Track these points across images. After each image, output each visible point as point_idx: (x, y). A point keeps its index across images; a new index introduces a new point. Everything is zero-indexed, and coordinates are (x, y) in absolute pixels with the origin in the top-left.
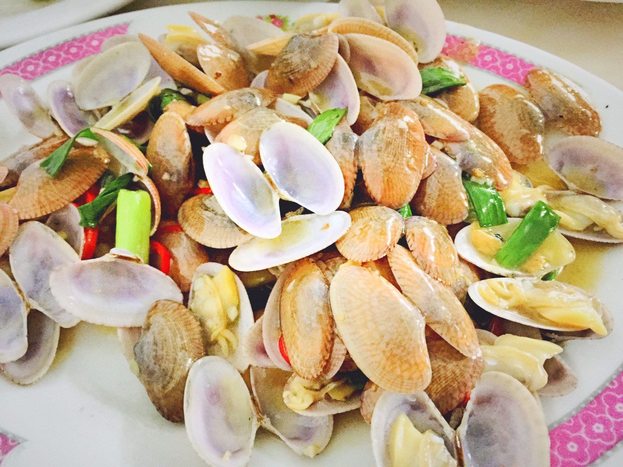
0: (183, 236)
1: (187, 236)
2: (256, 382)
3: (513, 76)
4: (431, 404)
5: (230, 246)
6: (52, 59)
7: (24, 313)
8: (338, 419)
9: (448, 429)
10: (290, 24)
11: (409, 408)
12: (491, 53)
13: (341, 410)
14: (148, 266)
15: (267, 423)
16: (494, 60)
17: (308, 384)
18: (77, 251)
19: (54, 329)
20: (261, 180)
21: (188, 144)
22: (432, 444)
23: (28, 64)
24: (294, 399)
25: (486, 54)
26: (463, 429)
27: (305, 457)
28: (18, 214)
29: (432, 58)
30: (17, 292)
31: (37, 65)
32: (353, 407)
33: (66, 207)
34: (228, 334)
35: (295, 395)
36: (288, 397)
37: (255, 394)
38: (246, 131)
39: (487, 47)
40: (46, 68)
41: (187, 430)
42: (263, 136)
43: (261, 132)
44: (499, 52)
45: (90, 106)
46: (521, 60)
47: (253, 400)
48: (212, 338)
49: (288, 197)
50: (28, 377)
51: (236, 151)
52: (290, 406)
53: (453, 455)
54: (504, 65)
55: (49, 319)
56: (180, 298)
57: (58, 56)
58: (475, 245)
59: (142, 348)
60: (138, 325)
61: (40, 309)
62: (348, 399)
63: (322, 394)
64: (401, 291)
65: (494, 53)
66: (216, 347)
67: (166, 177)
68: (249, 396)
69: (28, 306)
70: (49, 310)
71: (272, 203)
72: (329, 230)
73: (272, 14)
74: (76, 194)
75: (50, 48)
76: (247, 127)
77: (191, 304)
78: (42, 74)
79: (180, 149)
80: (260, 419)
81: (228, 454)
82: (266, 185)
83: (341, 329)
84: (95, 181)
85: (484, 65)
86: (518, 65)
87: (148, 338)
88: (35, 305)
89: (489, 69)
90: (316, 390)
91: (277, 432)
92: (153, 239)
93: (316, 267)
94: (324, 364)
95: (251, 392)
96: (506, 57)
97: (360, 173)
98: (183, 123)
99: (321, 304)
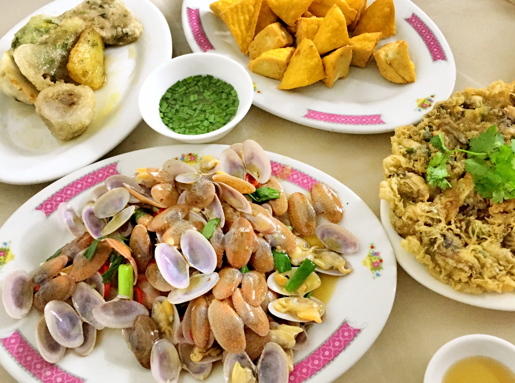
0: (148, 284)
1: (150, 284)
2: (181, 349)
3: (306, 186)
4: (248, 356)
5: (169, 290)
6: (79, 186)
7: (81, 323)
8: (214, 363)
9: (253, 366)
10: (199, 158)
11: (240, 358)
12: (297, 174)
13: (214, 360)
14: (133, 301)
15: (185, 367)
16: (298, 178)
17: (201, 350)
18: (102, 295)
19: (94, 331)
20: (181, 258)
21: (149, 239)
22: (246, 372)
23: (68, 190)
24: (195, 357)
25: (295, 174)
26: (259, 365)
27: (199, 380)
28: (75, 280)
29: (266, 181)
30: (77, 314)
31: (72, 190)
32: (219, 359)
33: (95, 274)
34: (169, 328)
35: (195, 355)
36: (192, 356)
37: (180, 355)
38: (174, 234)
39: (295, 170)
40: (76, 192)
41: (152, 372)
42: (183, 237)
43: (181, 235)
44: (301, 173)
45: (101, 217)
46: (311, 178)
47: (180, 357)
48: (162, 330)
49: (192, 266)
50: (85, 352)
51: (170, 246)
52: (193, 360)
53: (254, 376)
54: (302, 180)
55: (91, 326)
56: (147, 313)
57: (82, 184)
58: (277, 282)
59: (132, 338)
60: (130, 327)
61: (87, 322)
62: (218, 355)
63: (207, 354)
64: (236, 311)
65: (298, 173)
66: (164, 335)
67: (139, 256)
68: (178, 357)
69: (82, 320)
70: (91, 322)
71: (186, 269)
72: (210, 281)
73: (190, 153)
74: (99, 267)
75: (78, 180)
76: (174, 233)
77: (153, 316)
78: (75, 195)
79: (145, 243)
80: (182, 366)
81: (168, 381)
82: (183, 261)
83: (213, 328)
84: (107, 259)
85: (293, 181)
86: (309, 180)
87: (135, 334)
88: (85, 320)
89: (295, 183)
90: (204, 353)
91: (189, 371)
92: (135, 287)
93: (204, 300)
94: (206, 342)
95: (179, 354)
96: (305, 176)
97: (225, 253)
98: (146, 230)
99: (204, 317)
